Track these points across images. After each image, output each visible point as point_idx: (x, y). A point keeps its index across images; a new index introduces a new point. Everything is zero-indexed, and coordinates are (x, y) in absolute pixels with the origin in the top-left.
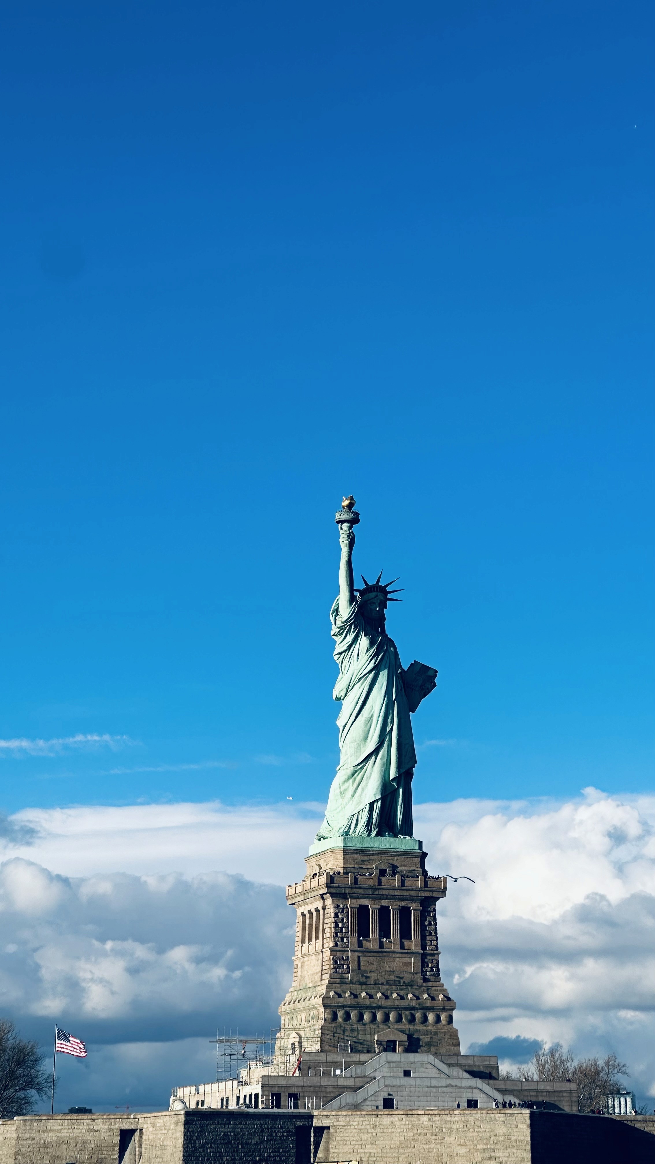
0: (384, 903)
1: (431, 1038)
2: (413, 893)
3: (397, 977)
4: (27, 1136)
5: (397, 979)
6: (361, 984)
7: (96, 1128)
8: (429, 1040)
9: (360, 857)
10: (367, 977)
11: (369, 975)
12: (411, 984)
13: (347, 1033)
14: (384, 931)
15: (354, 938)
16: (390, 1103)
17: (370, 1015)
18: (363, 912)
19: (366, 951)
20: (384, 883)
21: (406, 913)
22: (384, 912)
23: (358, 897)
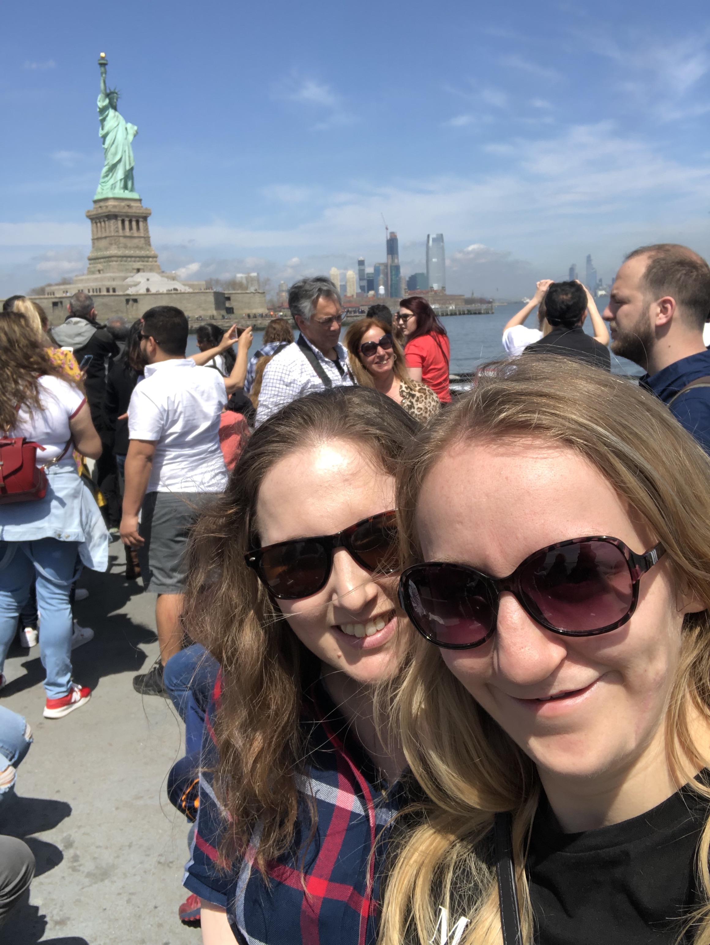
1: (152, 267)
2: (139, 215)
5: (137, 246)
14: (131, 229)
15: (121, 231)
16: (148, 290)
17: (129, 259)
18: (123, 222)
19: (125, 237)
20: (130, 210)
21: (138, 222)
22: (130, 221)
23: (121, 216)
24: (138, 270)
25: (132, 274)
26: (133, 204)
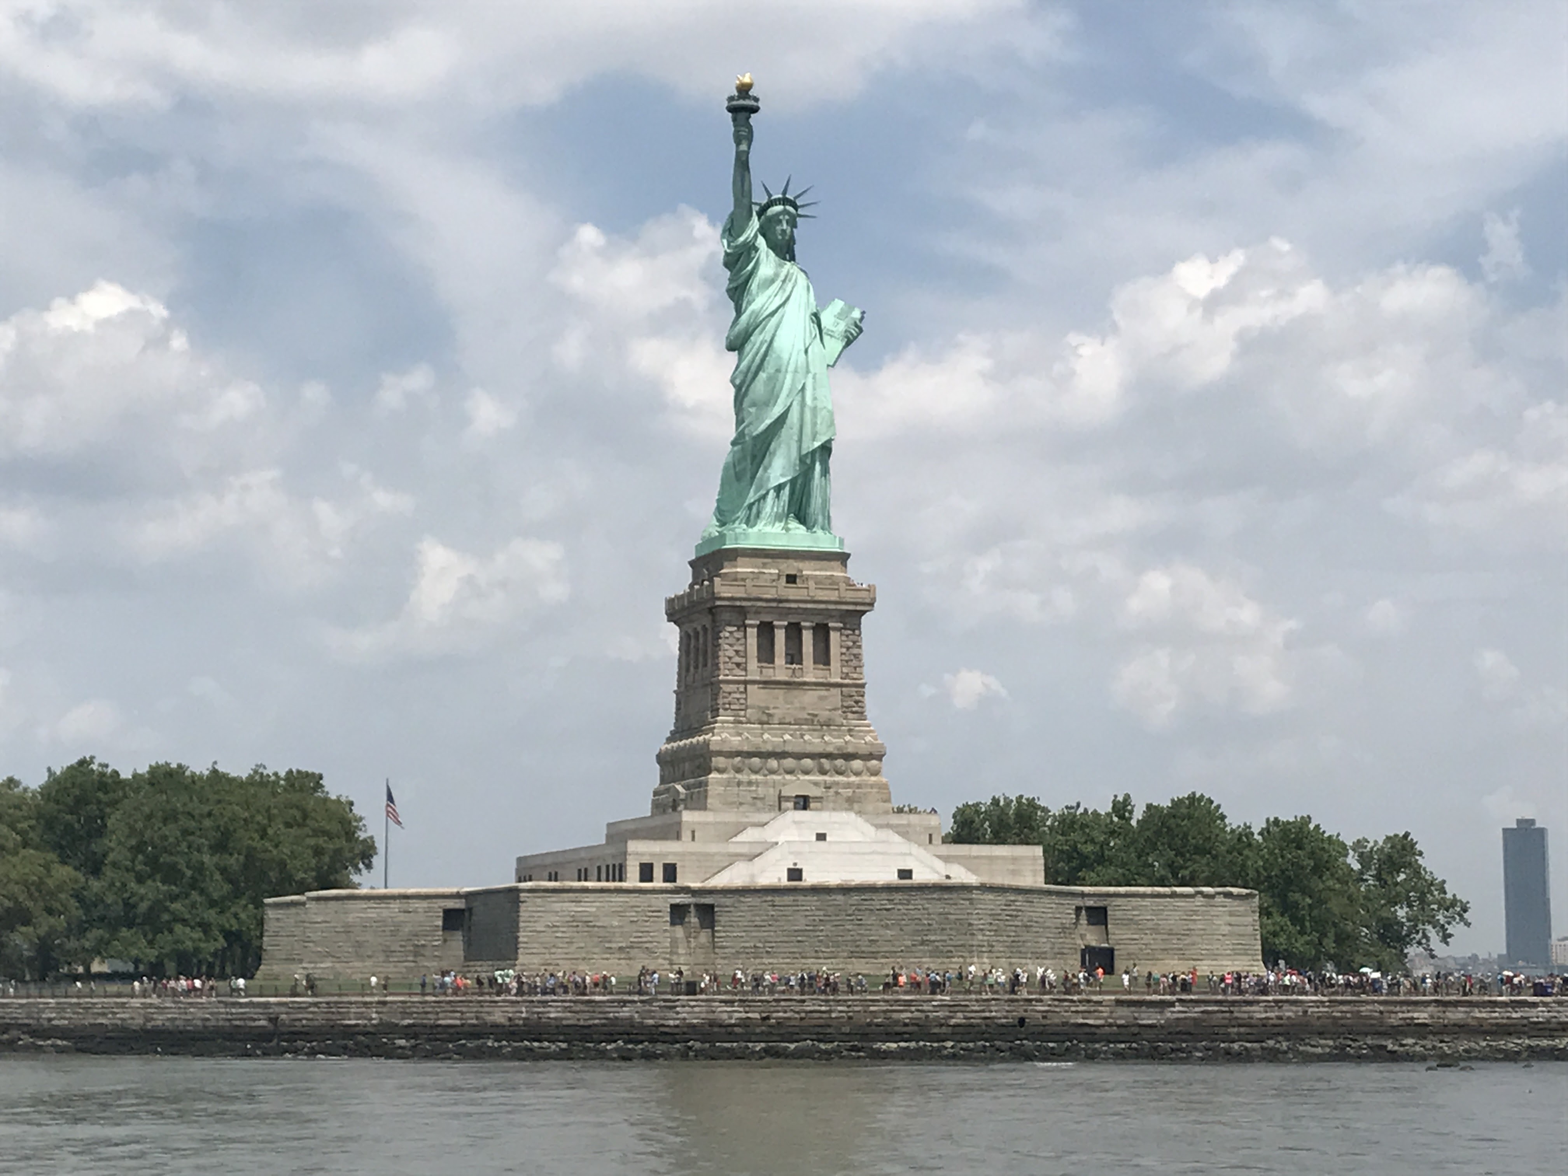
0: (794, 619)
1: (854, 792)
3: (809, 714)
5: (809, 717)
6: (761, 723)
8: (850, 794)
9: (760, 561)
10: (769, 715)
12: (828, 724)
13: (743, 786)
14: (794, 657)
15: (753, 664)
16: (795, 874)
17: (773, 763)
18: (766, 630)
19: (768, 685)
20: (792, 593)
21: (822, 632)
22: (794, 632)
23: (758, 612)
24: (802, 803)
25: (769, 816)
26: (809, 570)
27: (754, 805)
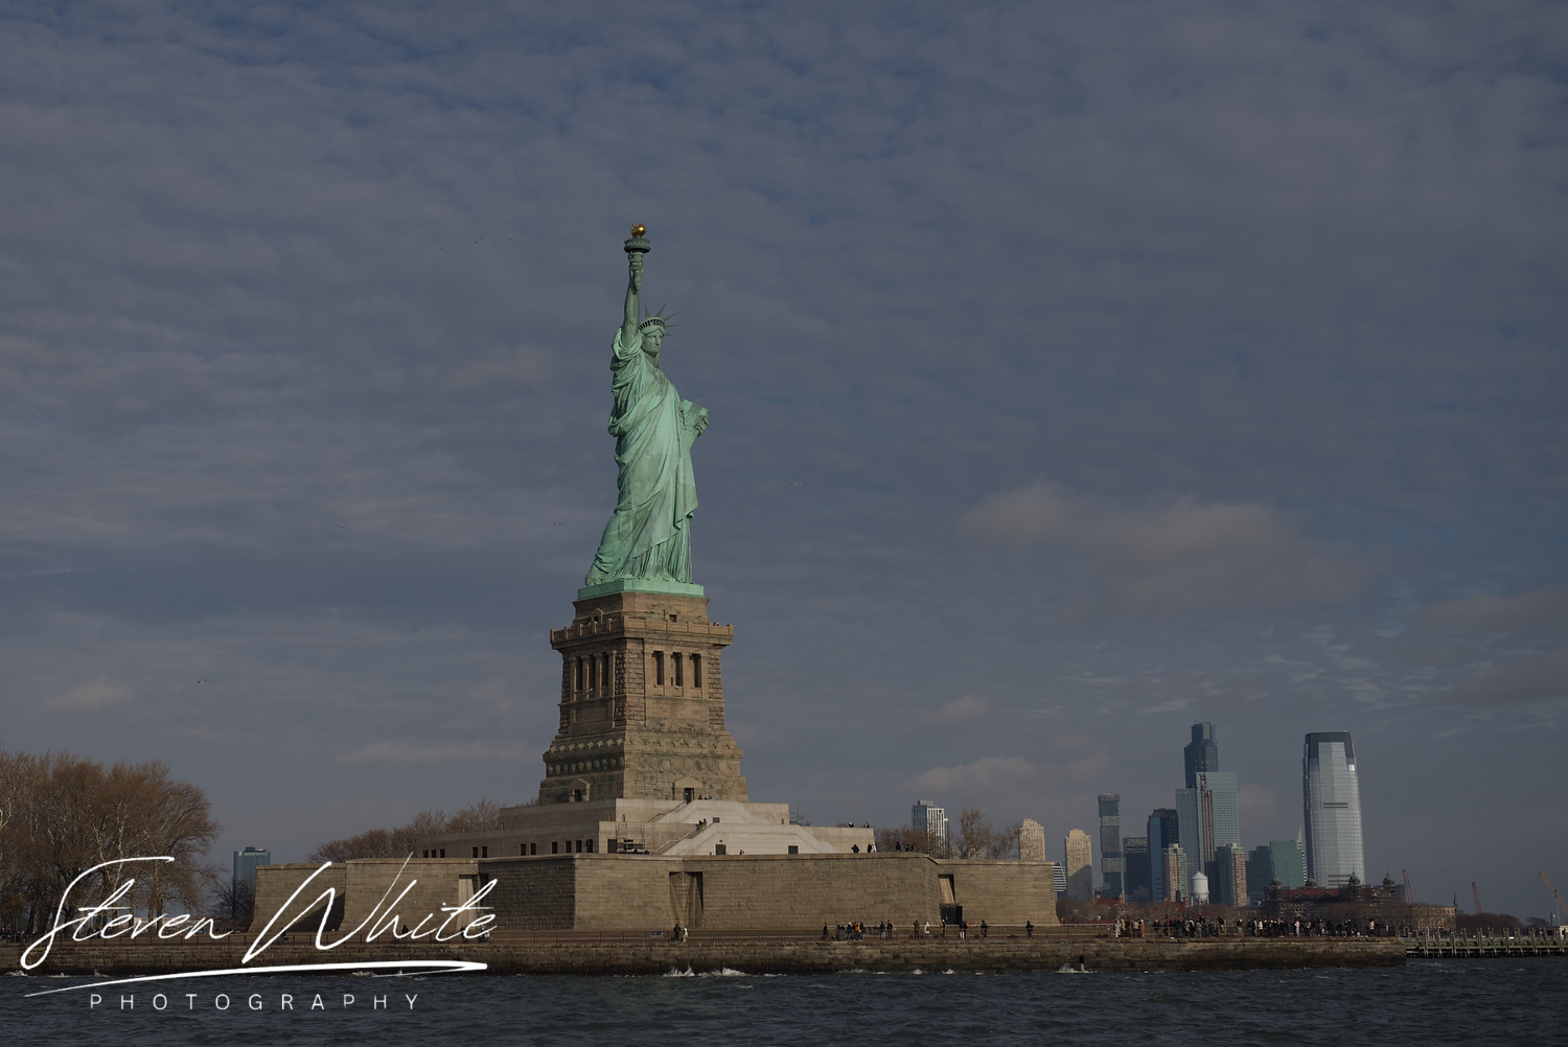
0: (676, 649)
1: (722, 786)
2: (703, 640)
3: (688, 725)
4: (359, 880)
5: (689, 727)
6: (657, 731)
7: (434, 872)
8: (720, 788)
9: (651, 602)
10: (662, 725)
11: (663, 722)
12: (701, 733)
13: (647, 780)
14: (679, 681)
15: (650, 684)
16: (721, 849)
17: (666, 762)
18: (657, 657)
19: (659, 698)
21: (695, 660)
22: (676, 659)
23: (653, 642)
24: (689, 795)
25: (672, 804)
26: (684, 611)
27: (655, 795)
